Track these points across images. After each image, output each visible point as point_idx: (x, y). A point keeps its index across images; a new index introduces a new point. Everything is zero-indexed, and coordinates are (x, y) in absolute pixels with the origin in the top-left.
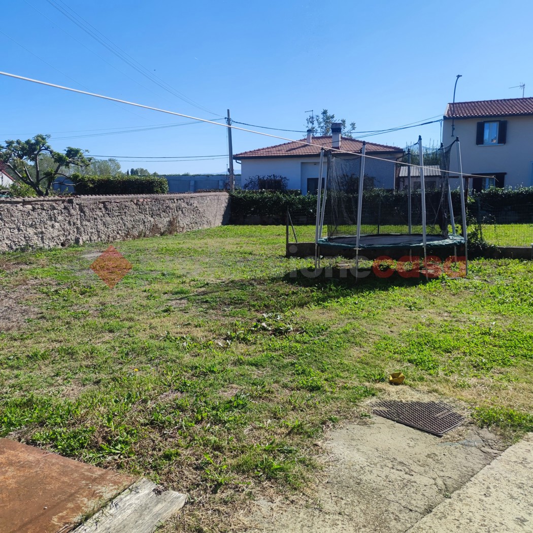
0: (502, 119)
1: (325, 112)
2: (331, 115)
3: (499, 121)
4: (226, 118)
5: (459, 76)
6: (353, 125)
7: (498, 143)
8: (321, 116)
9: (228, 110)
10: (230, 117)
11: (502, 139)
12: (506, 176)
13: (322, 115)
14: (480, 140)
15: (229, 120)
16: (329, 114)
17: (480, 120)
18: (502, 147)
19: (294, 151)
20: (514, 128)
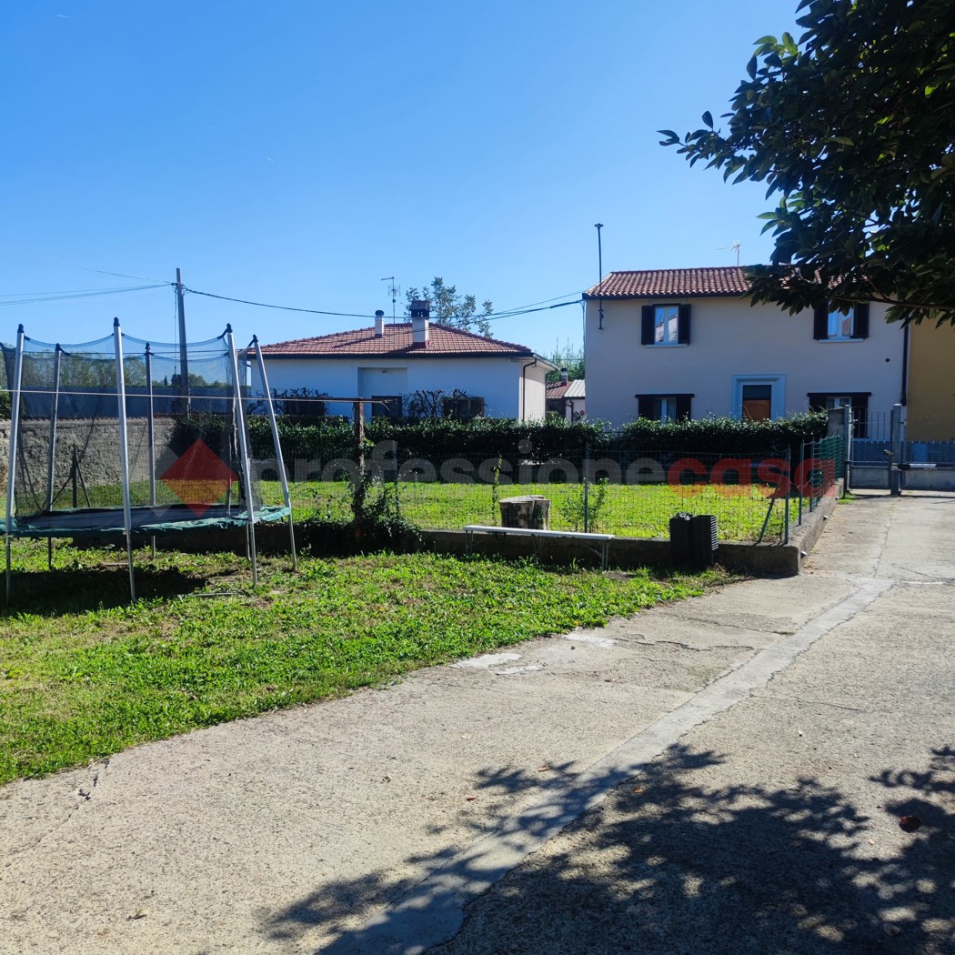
0: (683, 302)
1: (438, 283)
2: (451, 287)
3: (679, 305)
4: (173, 284)
5: (599, 226)
6: (488, 305)
7: (679, 343)
8: (432, 289)
9: (178, 270)
10: (182, 282)
11: (684, 335)
12: (693, 400)
13: (433, 287)
14: (648, 337)
15: (179, 286)
16: (447, 285)
17: (647, 303)
18: (685, 350)
19: (347, 348)
20: (704, 317)
